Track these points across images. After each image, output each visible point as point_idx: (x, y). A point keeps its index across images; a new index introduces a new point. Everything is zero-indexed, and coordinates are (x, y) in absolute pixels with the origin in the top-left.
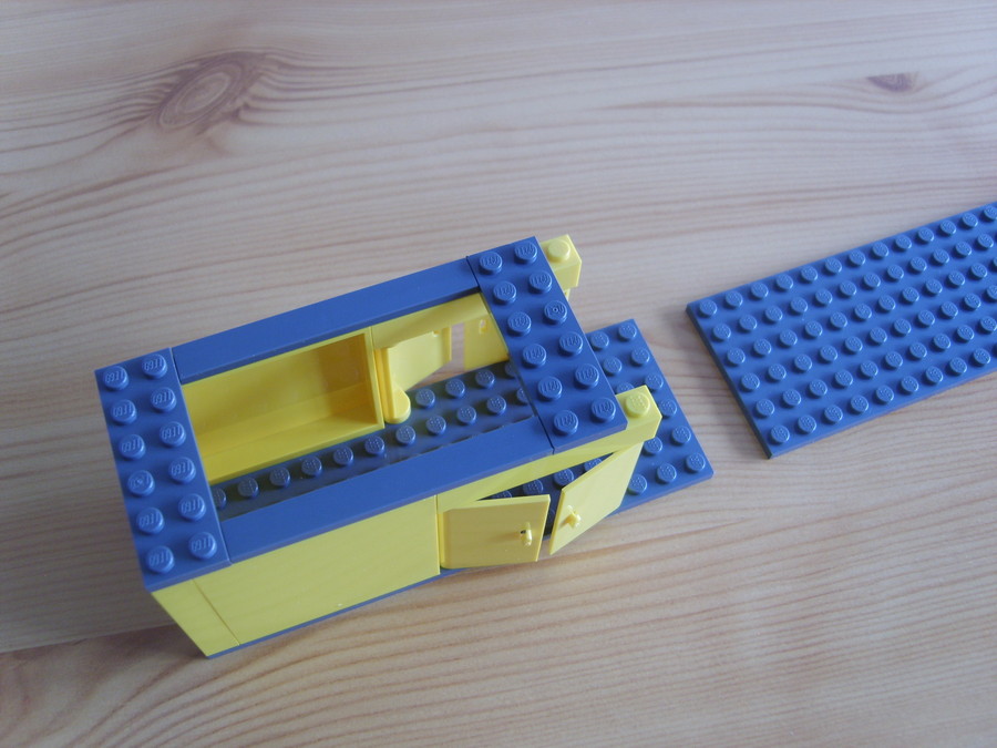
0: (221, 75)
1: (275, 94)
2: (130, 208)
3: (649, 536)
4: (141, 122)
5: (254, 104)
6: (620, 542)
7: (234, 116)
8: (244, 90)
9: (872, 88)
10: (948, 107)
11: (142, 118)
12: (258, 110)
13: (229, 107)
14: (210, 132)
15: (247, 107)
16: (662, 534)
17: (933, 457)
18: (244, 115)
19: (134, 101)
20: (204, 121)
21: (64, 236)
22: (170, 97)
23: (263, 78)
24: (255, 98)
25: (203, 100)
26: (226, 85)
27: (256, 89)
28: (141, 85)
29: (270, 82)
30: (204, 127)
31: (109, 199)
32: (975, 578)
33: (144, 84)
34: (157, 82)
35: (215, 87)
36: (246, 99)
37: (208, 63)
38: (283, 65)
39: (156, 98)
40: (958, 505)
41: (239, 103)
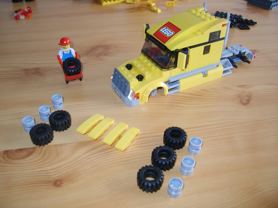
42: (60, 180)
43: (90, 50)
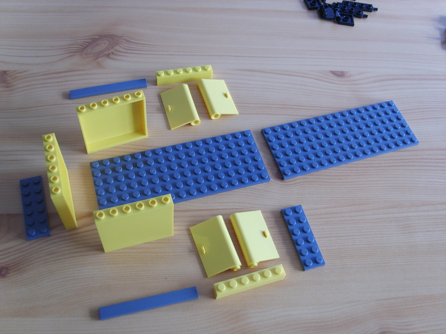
0: (105, 41)
1: (123, 50)
2: (68, 81)
3: (220, 208)
4: (76, 53)
5: (115, 52)
6: (210, 208)
7: (108, 56)
8: (113, 48)
9: (331, 75)
10: (356, 84)
11: (77, 52)
12: (116, 55)
13: (106, 52)
14: (99, 60)
15: (113, 53)
16: (224, 207)
17: (322, 197)
18: (111, 56)
19: (75, 46)
20: (98, 56)
21: (44, 87)
22: (87, 46)
23: (120, 44)
24: (116, 50)
25: (98, 49)
26: (107, 45)
27: (117, 48)
28: (78, 41)
29: (122, 45)
30: (97, 58)
31: (62, 77)
32: (327, 237)
33: (80, 41)
34: (84, 41)
35: (103, 45)
36: (113, 50)
37: (102, 37)
38: (127, 41)
39: (82, 46)
40: (327, 214)
41: (110, 51)
42: (7, 268)
43: (88, 42)
